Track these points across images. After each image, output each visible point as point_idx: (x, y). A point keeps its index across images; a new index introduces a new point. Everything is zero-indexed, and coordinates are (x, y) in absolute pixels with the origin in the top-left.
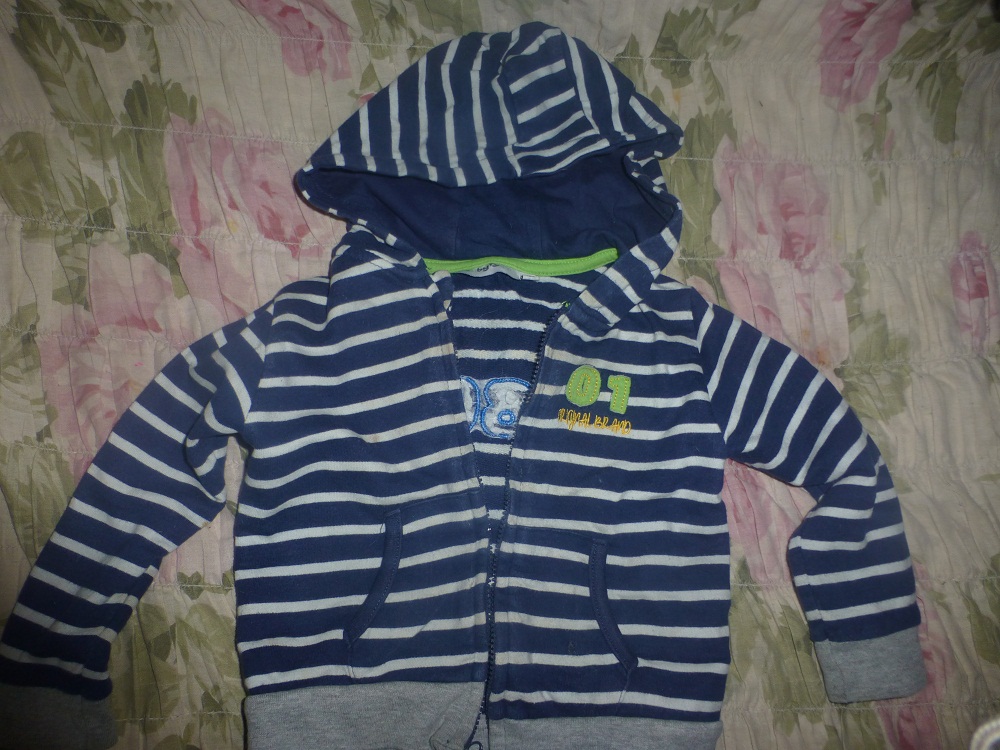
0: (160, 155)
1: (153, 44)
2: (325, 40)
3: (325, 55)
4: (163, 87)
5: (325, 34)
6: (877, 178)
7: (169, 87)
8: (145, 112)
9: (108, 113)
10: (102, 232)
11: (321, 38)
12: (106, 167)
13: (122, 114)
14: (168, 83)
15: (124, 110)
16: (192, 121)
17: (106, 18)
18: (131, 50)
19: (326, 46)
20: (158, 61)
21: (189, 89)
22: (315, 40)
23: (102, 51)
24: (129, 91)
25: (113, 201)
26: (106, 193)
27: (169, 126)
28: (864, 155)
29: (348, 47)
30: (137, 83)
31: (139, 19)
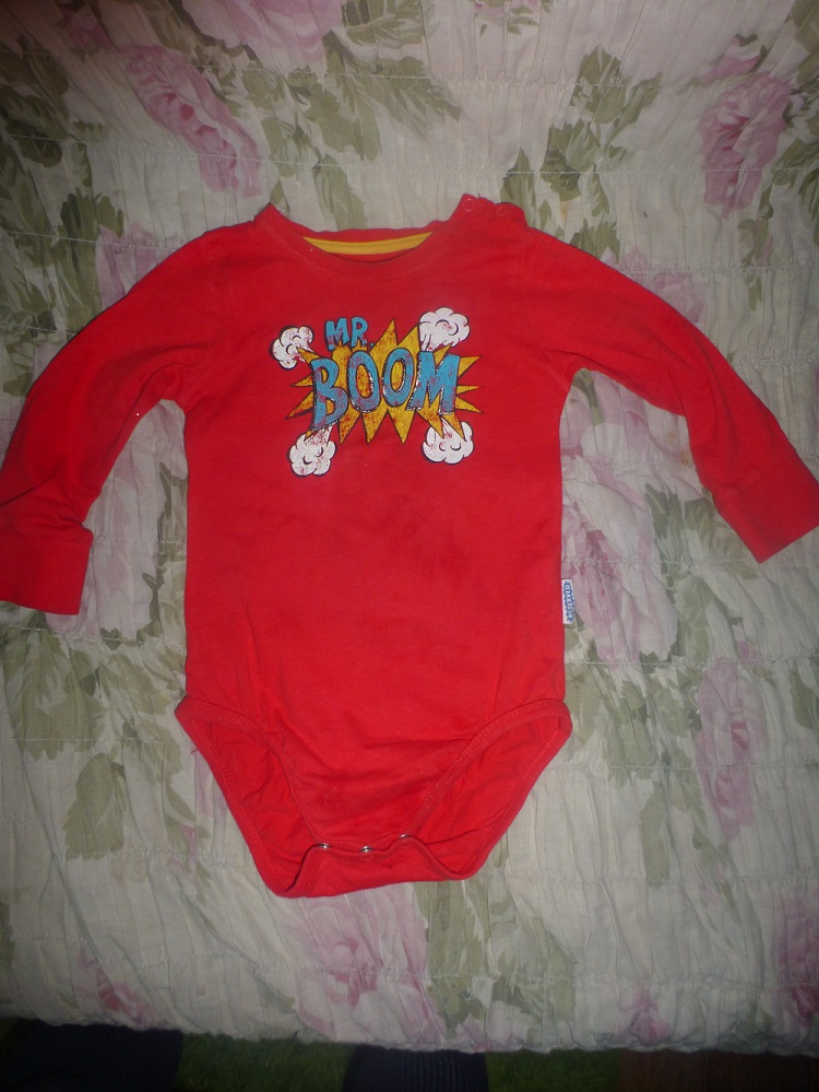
0: (93, 265)
1: (86, 160)
2: (238, 158)
3: (239, 173)
4: (94, 200)
5: (238, 152)
6: (753, 284)
7: (99, 200)
8: (79, 224)
9: (47, 224)
10: (46, 333)
11: (235, 155)
12: (45, 273)
13: (59, 226)
14: (98, 197)
15: (61, 223)
16: (120, 233)
17: (45, 136)
18: (67, 166)
19: (239, 163)
20: (90, 176)
21: (117, 203)
22: (228, 157)
23: (42, 167)
24: (64, 204)
25: (53, 305)
26: (47, 297)
27: (100, 238)
28: (743, 262)
29: (258, 165)
30: (71, 196)
31: (73, 137)
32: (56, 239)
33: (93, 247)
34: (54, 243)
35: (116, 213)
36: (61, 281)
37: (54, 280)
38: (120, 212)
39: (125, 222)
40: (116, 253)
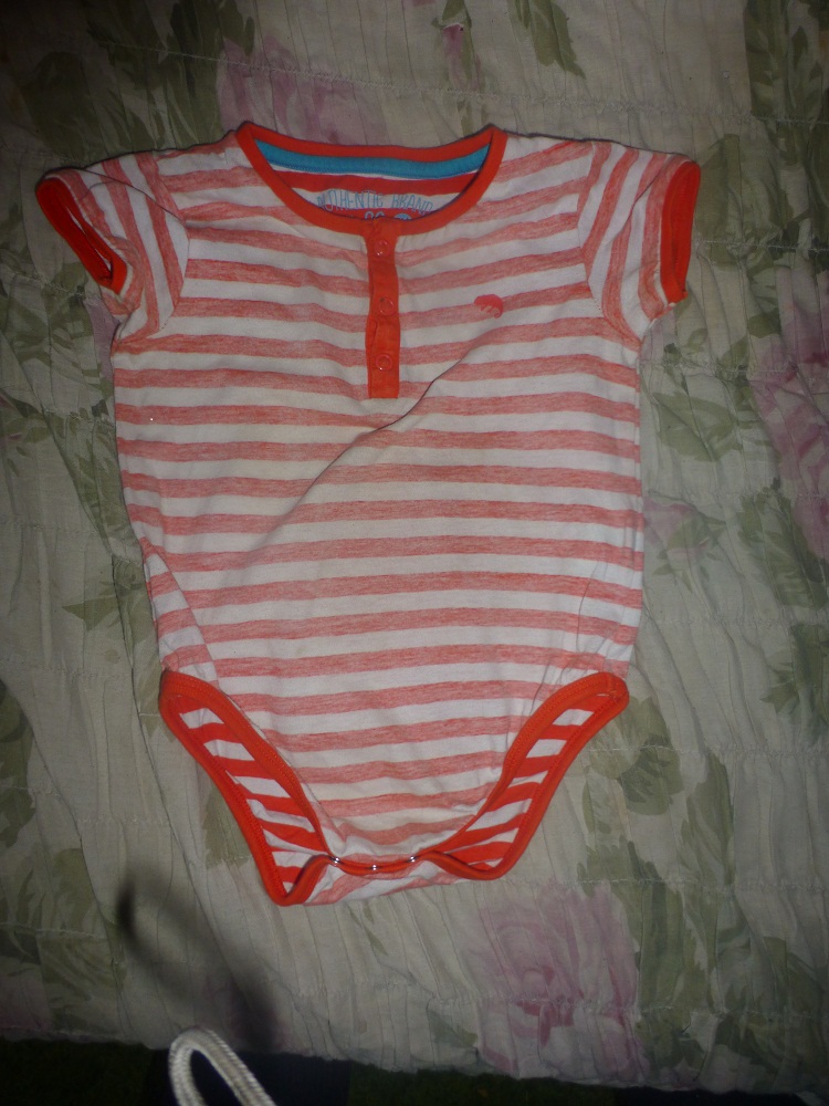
32: (164, 54)
33: (214, 67)
34: (161, 59)
35: (245, 23)
36: (171, 110)
37: (162, 107)
38: (250, 21)
39: (256, 35)
40: (245, 76)
